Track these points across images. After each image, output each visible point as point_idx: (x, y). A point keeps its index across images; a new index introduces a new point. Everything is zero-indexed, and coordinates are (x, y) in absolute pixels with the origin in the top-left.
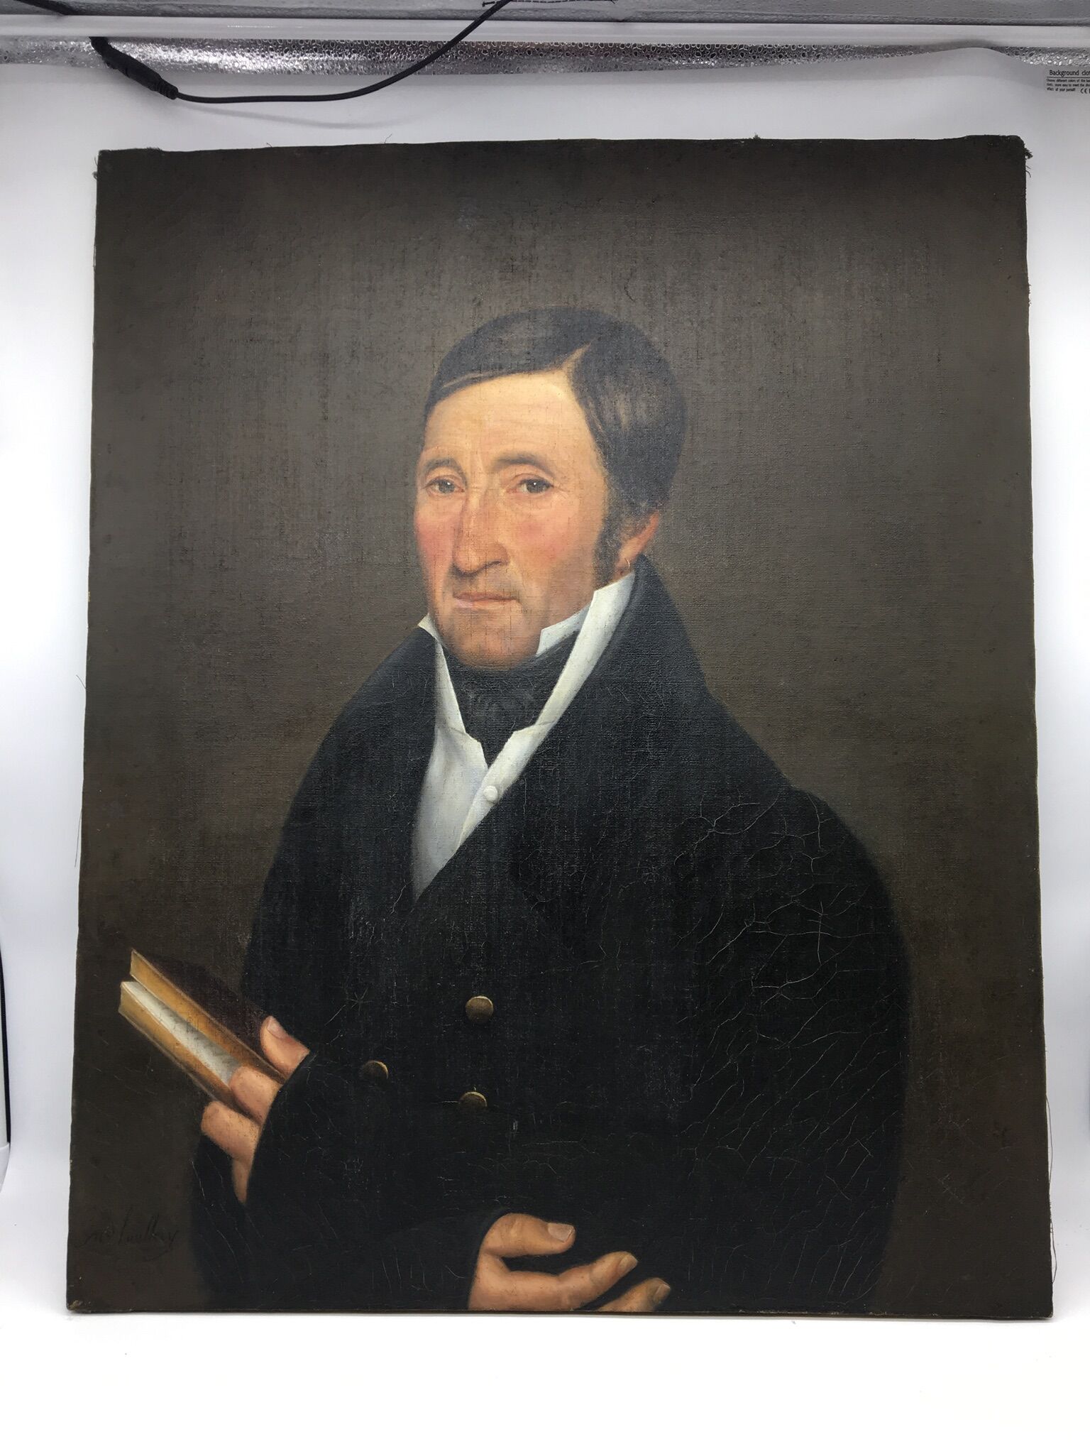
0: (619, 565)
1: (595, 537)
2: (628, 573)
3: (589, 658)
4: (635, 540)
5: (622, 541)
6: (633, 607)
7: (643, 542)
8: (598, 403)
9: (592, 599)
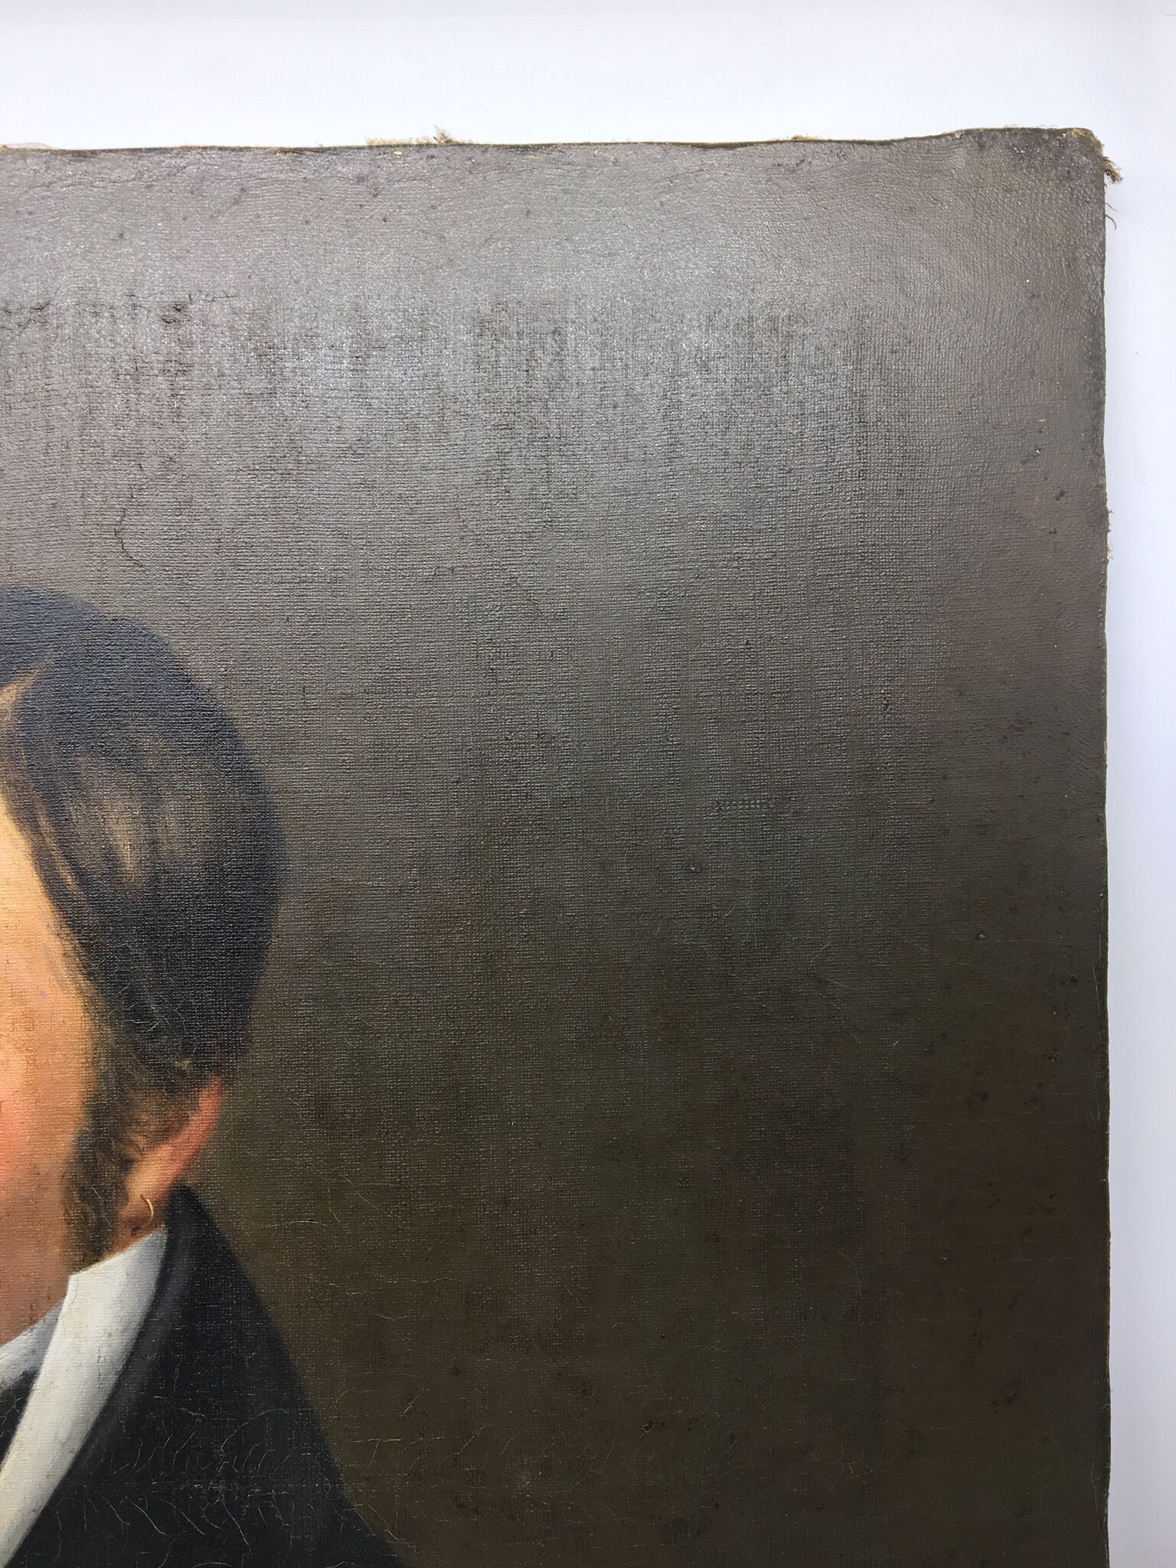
0: (126, 1212)
1: (65, 1143)
2: (149, 1230)
3: (63, 1434)
4: (165, 1151)
5: (131, 1152)
6: (161, 1313)
7: (185, 1154)
8: (56, 813)
9: (64, 1295)
